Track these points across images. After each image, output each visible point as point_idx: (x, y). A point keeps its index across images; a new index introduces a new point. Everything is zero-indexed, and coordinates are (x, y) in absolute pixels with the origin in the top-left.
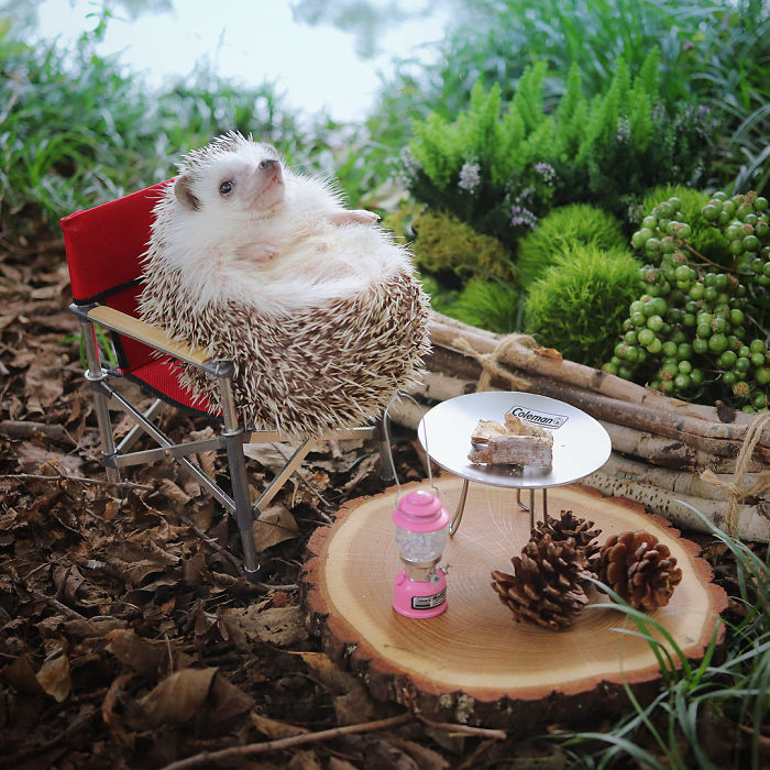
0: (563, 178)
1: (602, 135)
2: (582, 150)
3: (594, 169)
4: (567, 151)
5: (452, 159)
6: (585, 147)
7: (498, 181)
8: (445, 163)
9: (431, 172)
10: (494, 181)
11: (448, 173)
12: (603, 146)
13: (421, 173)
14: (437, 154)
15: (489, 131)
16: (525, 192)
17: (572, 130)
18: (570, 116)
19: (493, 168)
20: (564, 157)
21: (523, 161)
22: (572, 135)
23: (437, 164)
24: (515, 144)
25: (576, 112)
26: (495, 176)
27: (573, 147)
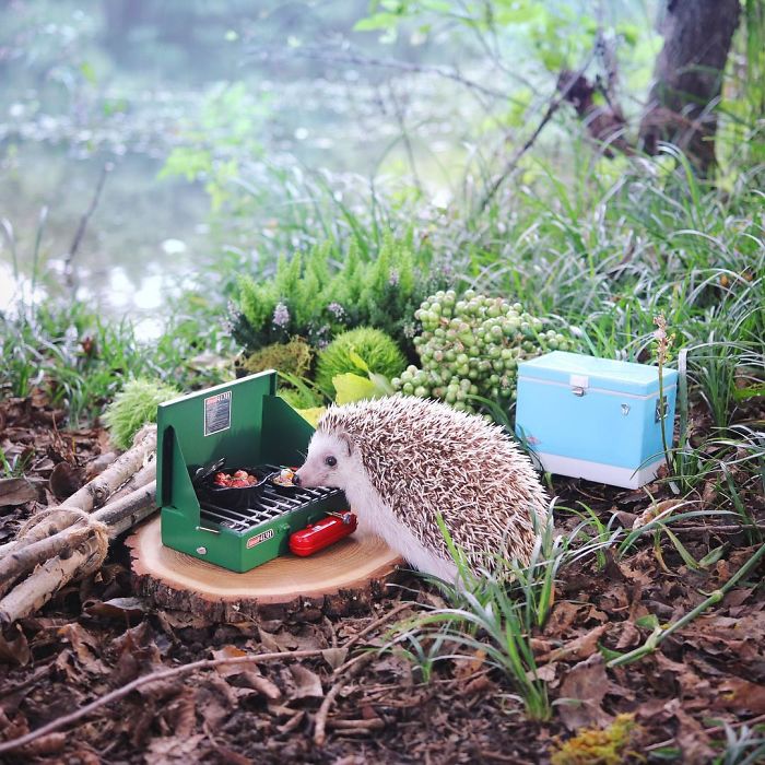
0: (350, 315)
1: (378, 283)
2: (362, 295)
3: (372, 305)
4: (352, 297)
5: (266, 306)
6: (365, 293)
7: (302, 322)
8: (262, 309)
9: (251, 317)
10: (298, 322)
11: (263, 316)
12: (378, 291)
13: (243, 318)
14: (256, 300)
15: (292, 287)
16: (322, 330)
17: (354, 283)
18: (351, 274)
19: (297, 312)
20: (350, 301)
21: (320, 307)
22: (354, 286)
23: (255, 310)
24: (313, 295)
25: (356, 269)
26: (299, 319)
27: (356, 294)
